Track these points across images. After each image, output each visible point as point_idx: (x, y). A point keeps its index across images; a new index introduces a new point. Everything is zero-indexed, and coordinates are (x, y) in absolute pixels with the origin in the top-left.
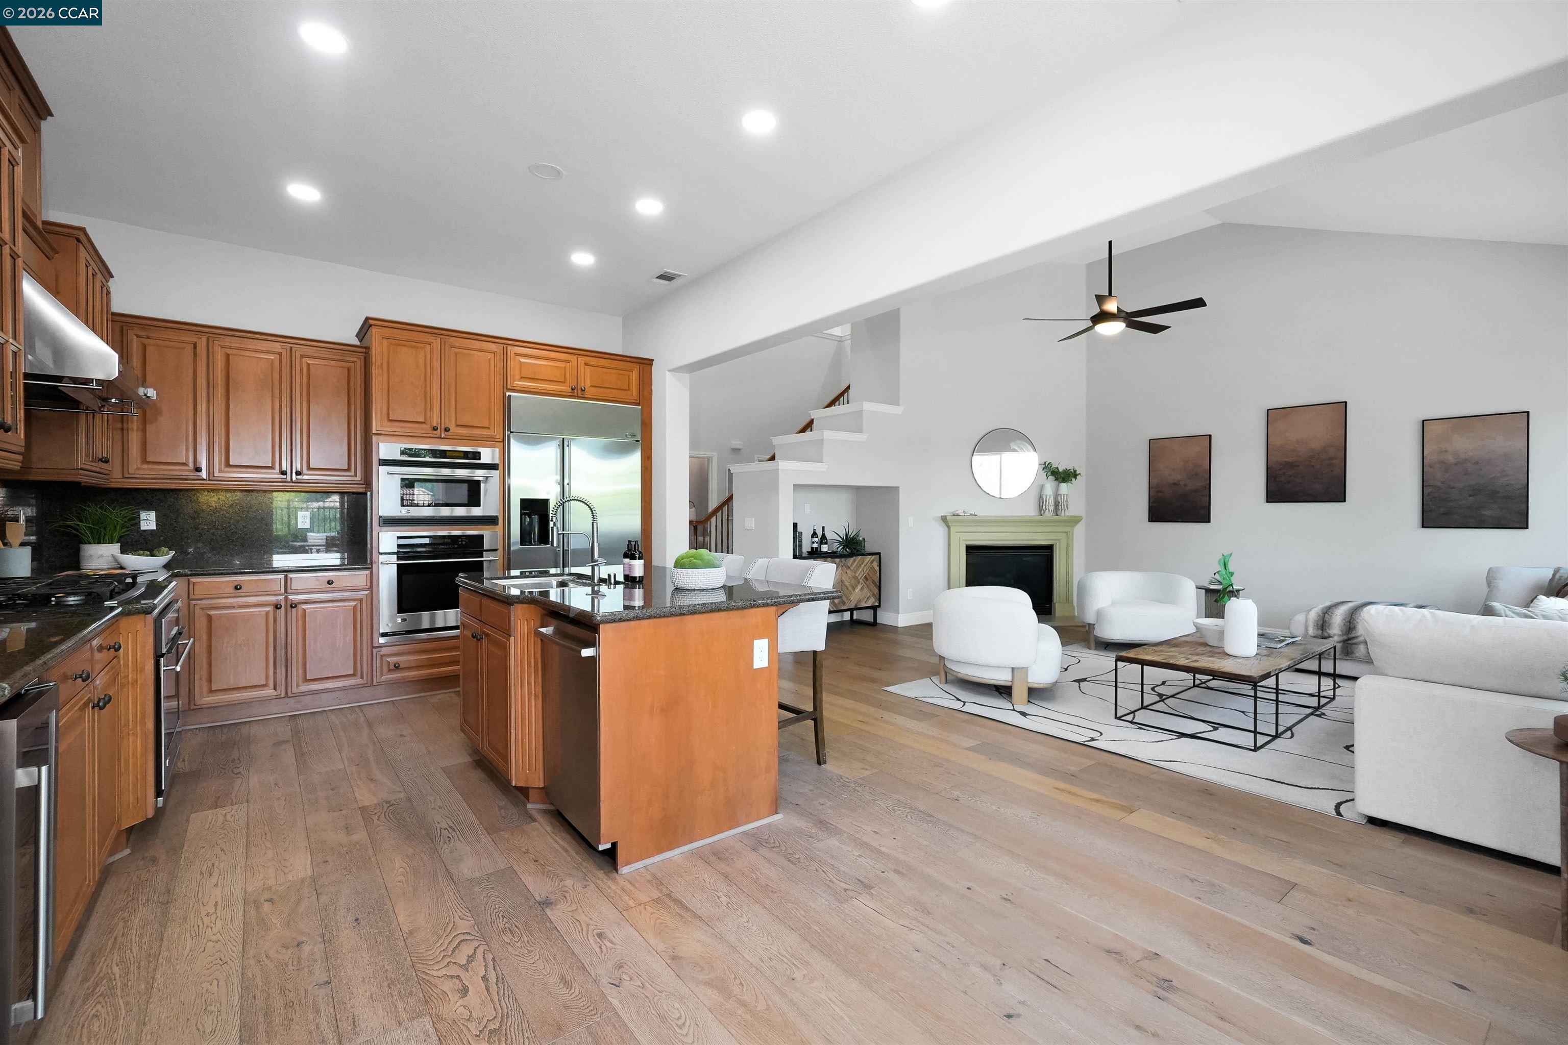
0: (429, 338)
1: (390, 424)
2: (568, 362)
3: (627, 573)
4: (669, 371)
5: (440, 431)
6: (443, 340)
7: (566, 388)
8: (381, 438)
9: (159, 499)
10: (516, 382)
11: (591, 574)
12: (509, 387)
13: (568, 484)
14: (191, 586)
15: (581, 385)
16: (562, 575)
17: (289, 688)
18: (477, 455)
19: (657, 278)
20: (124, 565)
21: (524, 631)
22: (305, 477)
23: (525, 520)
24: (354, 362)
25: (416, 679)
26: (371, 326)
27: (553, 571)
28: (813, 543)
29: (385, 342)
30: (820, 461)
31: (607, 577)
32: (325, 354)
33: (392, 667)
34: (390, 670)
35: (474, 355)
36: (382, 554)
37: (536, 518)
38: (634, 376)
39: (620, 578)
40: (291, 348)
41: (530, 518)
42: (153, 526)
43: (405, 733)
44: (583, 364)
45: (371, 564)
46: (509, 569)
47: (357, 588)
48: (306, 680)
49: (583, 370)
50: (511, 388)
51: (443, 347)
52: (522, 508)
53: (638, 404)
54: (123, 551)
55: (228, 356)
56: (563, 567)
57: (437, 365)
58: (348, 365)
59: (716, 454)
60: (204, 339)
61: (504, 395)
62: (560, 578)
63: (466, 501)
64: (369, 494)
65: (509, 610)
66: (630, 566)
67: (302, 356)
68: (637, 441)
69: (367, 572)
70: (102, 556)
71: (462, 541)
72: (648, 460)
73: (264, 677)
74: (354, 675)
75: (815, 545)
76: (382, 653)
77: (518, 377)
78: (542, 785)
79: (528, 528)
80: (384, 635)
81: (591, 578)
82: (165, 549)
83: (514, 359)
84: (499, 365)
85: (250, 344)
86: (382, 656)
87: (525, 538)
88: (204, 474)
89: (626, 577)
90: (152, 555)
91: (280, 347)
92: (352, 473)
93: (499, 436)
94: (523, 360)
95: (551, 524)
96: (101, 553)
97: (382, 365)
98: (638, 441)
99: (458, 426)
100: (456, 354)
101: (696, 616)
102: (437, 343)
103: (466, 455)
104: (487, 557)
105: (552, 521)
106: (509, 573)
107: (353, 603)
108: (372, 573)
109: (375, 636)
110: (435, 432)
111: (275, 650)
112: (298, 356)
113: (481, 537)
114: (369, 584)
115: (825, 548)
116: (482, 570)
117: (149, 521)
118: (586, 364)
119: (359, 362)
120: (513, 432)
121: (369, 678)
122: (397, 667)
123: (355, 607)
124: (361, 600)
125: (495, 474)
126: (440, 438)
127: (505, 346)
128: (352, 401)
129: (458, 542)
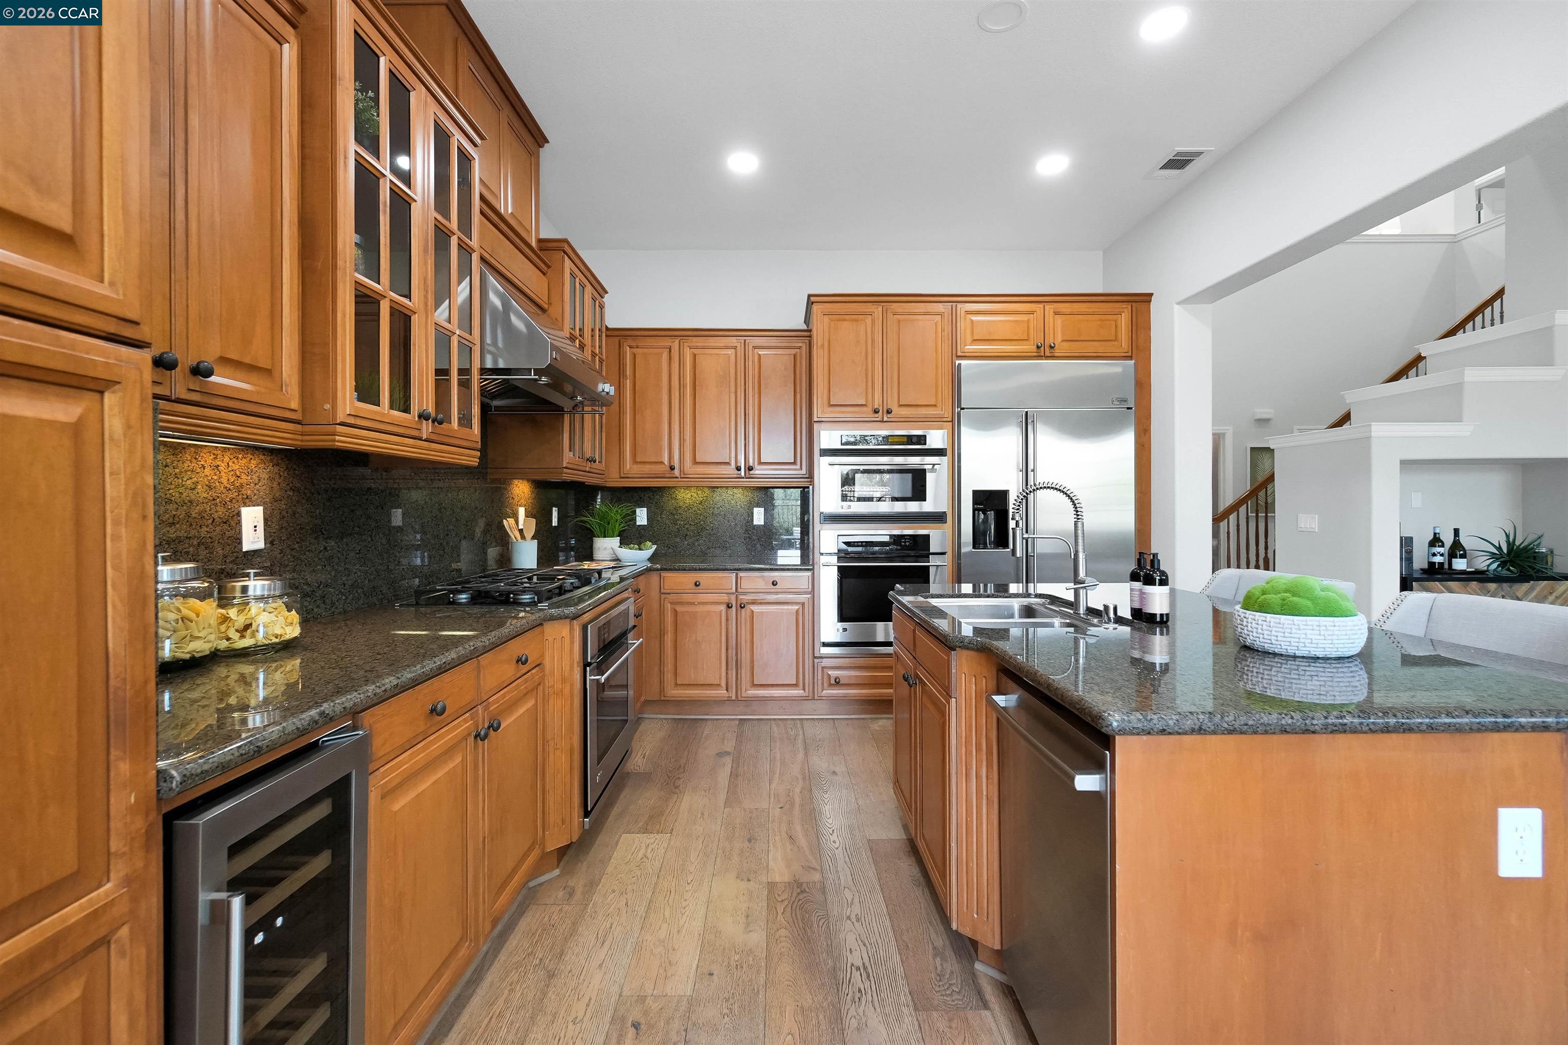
0: (870, 308)
1: (831, 409)
2: (1032, 313)
3: (1137, 606)
4: (1178, 303)
5: (883, 414)
6: (884, 309)
7: (1030, 347)
8: (823, 425)
9: (649, 497)
10: (967, 347)
11: (1072, 600)
12: (959, 354)
13: (1033, 471)
14: (662, 580)
15: (1050, 341)
16: (1028, 595)
17: (739, 692)
18: (922, 439)
19: (1163, 168)
20: (620, 557)
21: (971, 694)
22: (757, 472)
23: (978, 517)
24: (800, 348)
25: (857, 698)
26: (812, 303)
27: (1014, 588)
28: (1434, 555)
29: (826, 319)
30: (1459, 419)
31: (1102, 608)
32: (773, 342)
33: (833, 682)
34: (830, 685)
35: (918, 320)
36: (822, 554)
37: (991, 514)
38: (1124, 320)
39: (1125, 612)
40: (745, 340)
41: (985, 514)
42: (645, 522)
43: (838, 770)
44: (1051, 313)
45: (813, 565)
46: (960, 582)
47: (799, 590)
48: (754, 685)
49: (1051, 320)
50: (962, 354)
51: (885, 315)
52: (975, 502)
53: (1131, 358)
54: (622, 544)
55: (695, 355)
56: (1027, 582)
57: (878, 338)
58: (793, 351)
59: (1230, 428)
60: (677, 342)
61: (953, 363)
62: (1026, 601)
63: (909, 495)
64: (811, 487)
65: (948, 656)
66: (1142, 595)
67: (755, 348)
68: (1128, 408)
69: (809, 574)
70: (605, 549)
71: (905, 542)
72: (1145, 435)
73: (717, 677)
74: (796, 685)
75: (1438, 559)
76: (823, 665)
77: (969, 339)
78: (997, 947)
79: (982, 527)
80: (825, 645)
81: (1074, 605)
82: (649, 543)
83: (965, 319)
84: (948, 329)
85: (712, 342)
86: (823, 668)
87: (978, 540)
88: (676, 472)
89: (1137, 613)
90: (640, 549)
91: (735, 341)
92: (798, 467)
93: (948, 415)
94: (975, 318)
95: (1012, 524)
96: (605, 545)
97: (823, 345)
98: (1130, 408)
99: (901, 406)
100: (899, 321)
101: (1341, 737)
102: (878, 310)
103: (910, 439)
104: (933, 561)
105: (1013, 519)
106: (960, 589)
107: (796, 607)
108: (813, 574)
109: (816, 646)
110: (876, 415)
111: (727, 650)
112: (751, 347)
113: (927, 537)
114: (810, 587)
115: (1460, 564)
116: (927, 581)
117: (642, 517)
118: (1056, 313)
119: (804, 347)
120: (963, 409)
121: (811, 690)
122: (837, 683)
123: (797, 611)
124: (803, 604)
125: (944, 461)
126: (882, 421)
127: (954, 304)
128: (798, 390)
129: (901, 542)
